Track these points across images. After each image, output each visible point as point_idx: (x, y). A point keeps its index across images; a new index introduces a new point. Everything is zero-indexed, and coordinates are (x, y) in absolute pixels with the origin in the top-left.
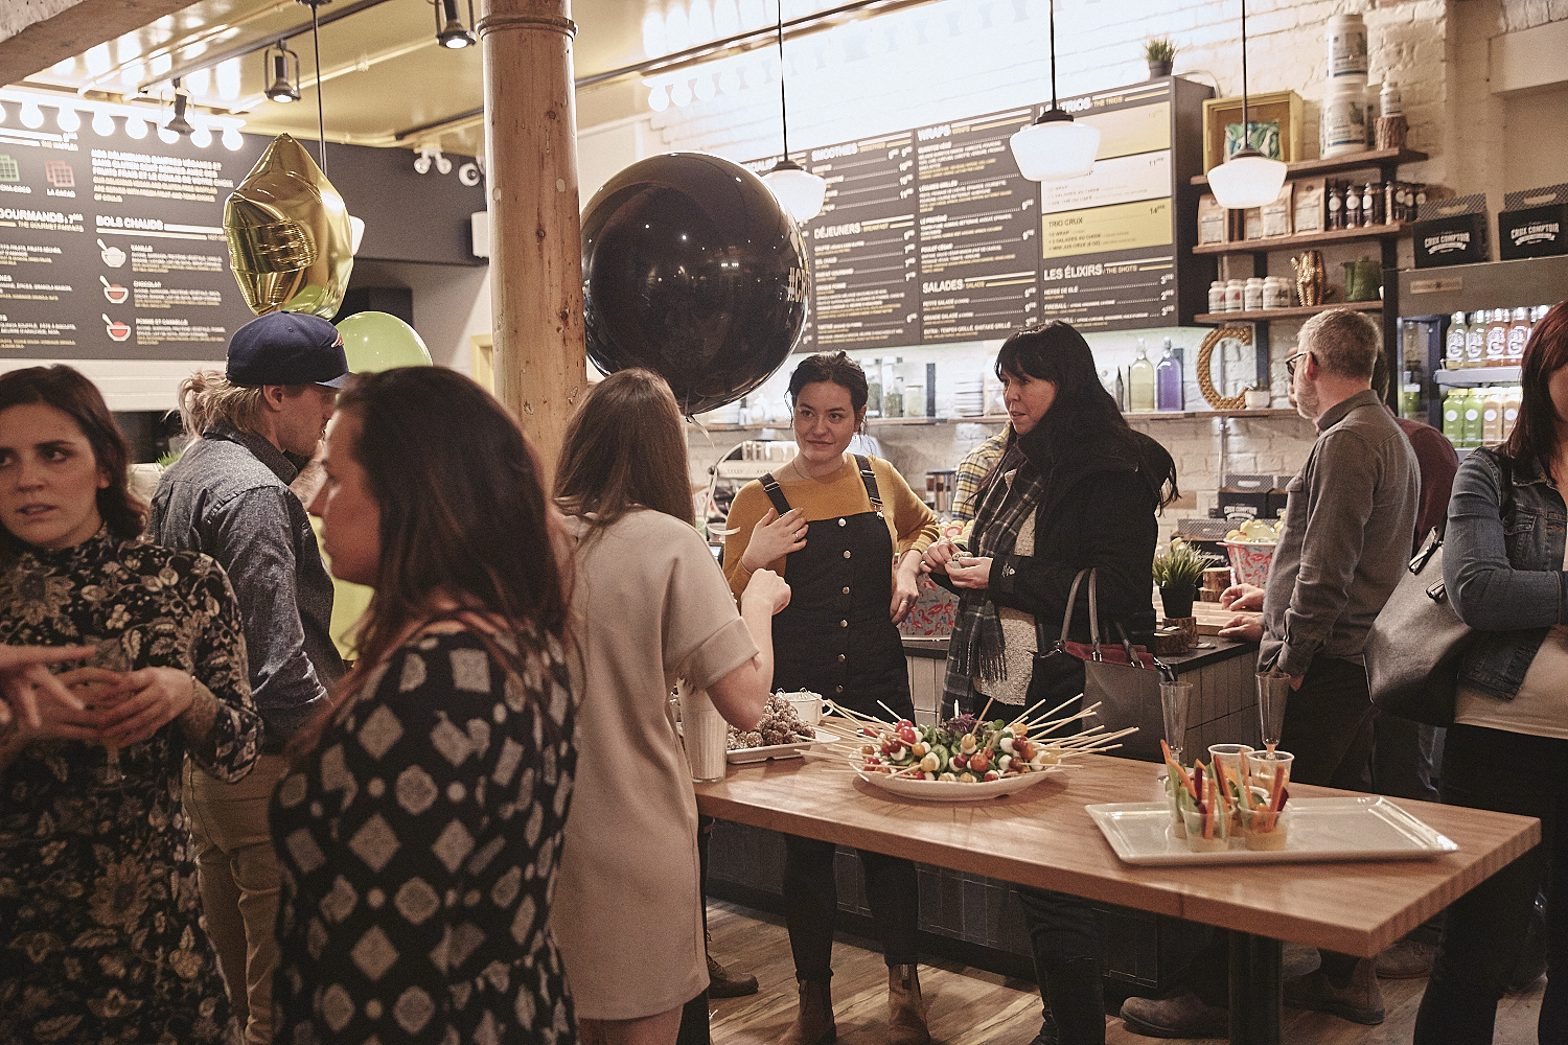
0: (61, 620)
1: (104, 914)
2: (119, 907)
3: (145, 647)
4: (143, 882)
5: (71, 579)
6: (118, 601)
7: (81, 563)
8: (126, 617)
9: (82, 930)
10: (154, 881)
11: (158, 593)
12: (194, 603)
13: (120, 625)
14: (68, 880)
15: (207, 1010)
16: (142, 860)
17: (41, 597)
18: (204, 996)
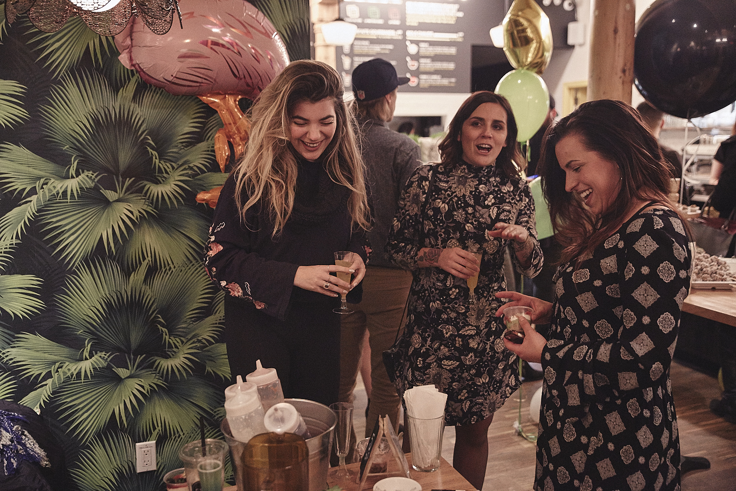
0: (469, 196)
1: (472, 320)
2: (478, 318)
3: (498, 215)
4: (488, 309)
5: (478, 180)
6: (491, 193)
7: (483, 175)
8: (493, 201)
9: (463, 327)
10: (492, 309)
11: (506, 193)
12: (518, 199)
13: (490, 204)
14: (459, 305)
15: (501, 366)
16: (488, 300)
17: (464, 185)
18: (502, 360)
